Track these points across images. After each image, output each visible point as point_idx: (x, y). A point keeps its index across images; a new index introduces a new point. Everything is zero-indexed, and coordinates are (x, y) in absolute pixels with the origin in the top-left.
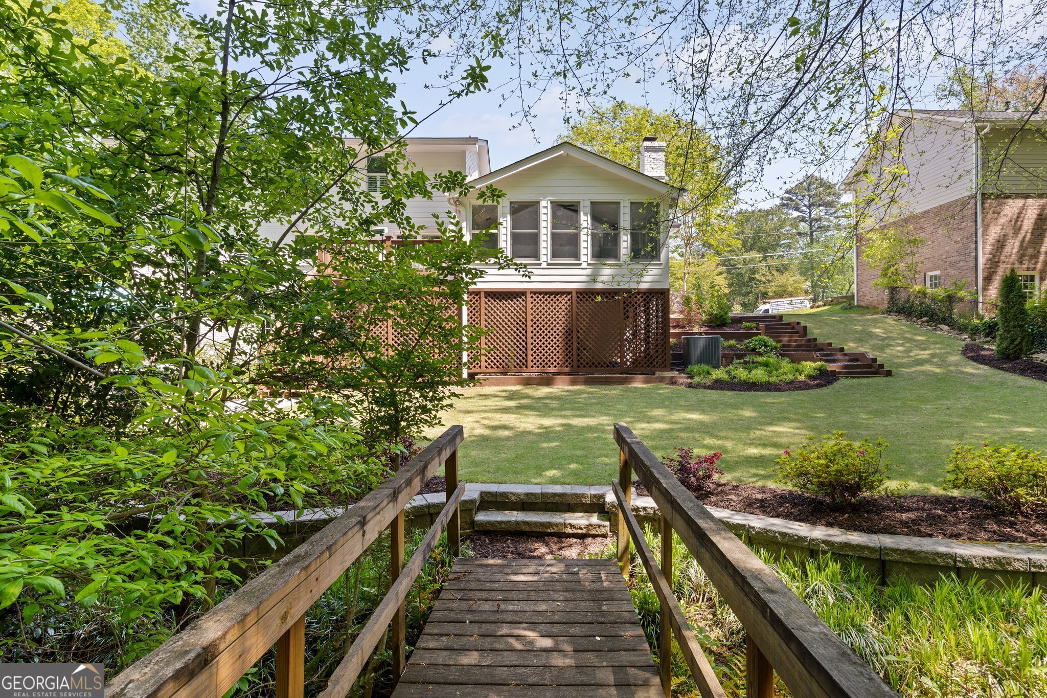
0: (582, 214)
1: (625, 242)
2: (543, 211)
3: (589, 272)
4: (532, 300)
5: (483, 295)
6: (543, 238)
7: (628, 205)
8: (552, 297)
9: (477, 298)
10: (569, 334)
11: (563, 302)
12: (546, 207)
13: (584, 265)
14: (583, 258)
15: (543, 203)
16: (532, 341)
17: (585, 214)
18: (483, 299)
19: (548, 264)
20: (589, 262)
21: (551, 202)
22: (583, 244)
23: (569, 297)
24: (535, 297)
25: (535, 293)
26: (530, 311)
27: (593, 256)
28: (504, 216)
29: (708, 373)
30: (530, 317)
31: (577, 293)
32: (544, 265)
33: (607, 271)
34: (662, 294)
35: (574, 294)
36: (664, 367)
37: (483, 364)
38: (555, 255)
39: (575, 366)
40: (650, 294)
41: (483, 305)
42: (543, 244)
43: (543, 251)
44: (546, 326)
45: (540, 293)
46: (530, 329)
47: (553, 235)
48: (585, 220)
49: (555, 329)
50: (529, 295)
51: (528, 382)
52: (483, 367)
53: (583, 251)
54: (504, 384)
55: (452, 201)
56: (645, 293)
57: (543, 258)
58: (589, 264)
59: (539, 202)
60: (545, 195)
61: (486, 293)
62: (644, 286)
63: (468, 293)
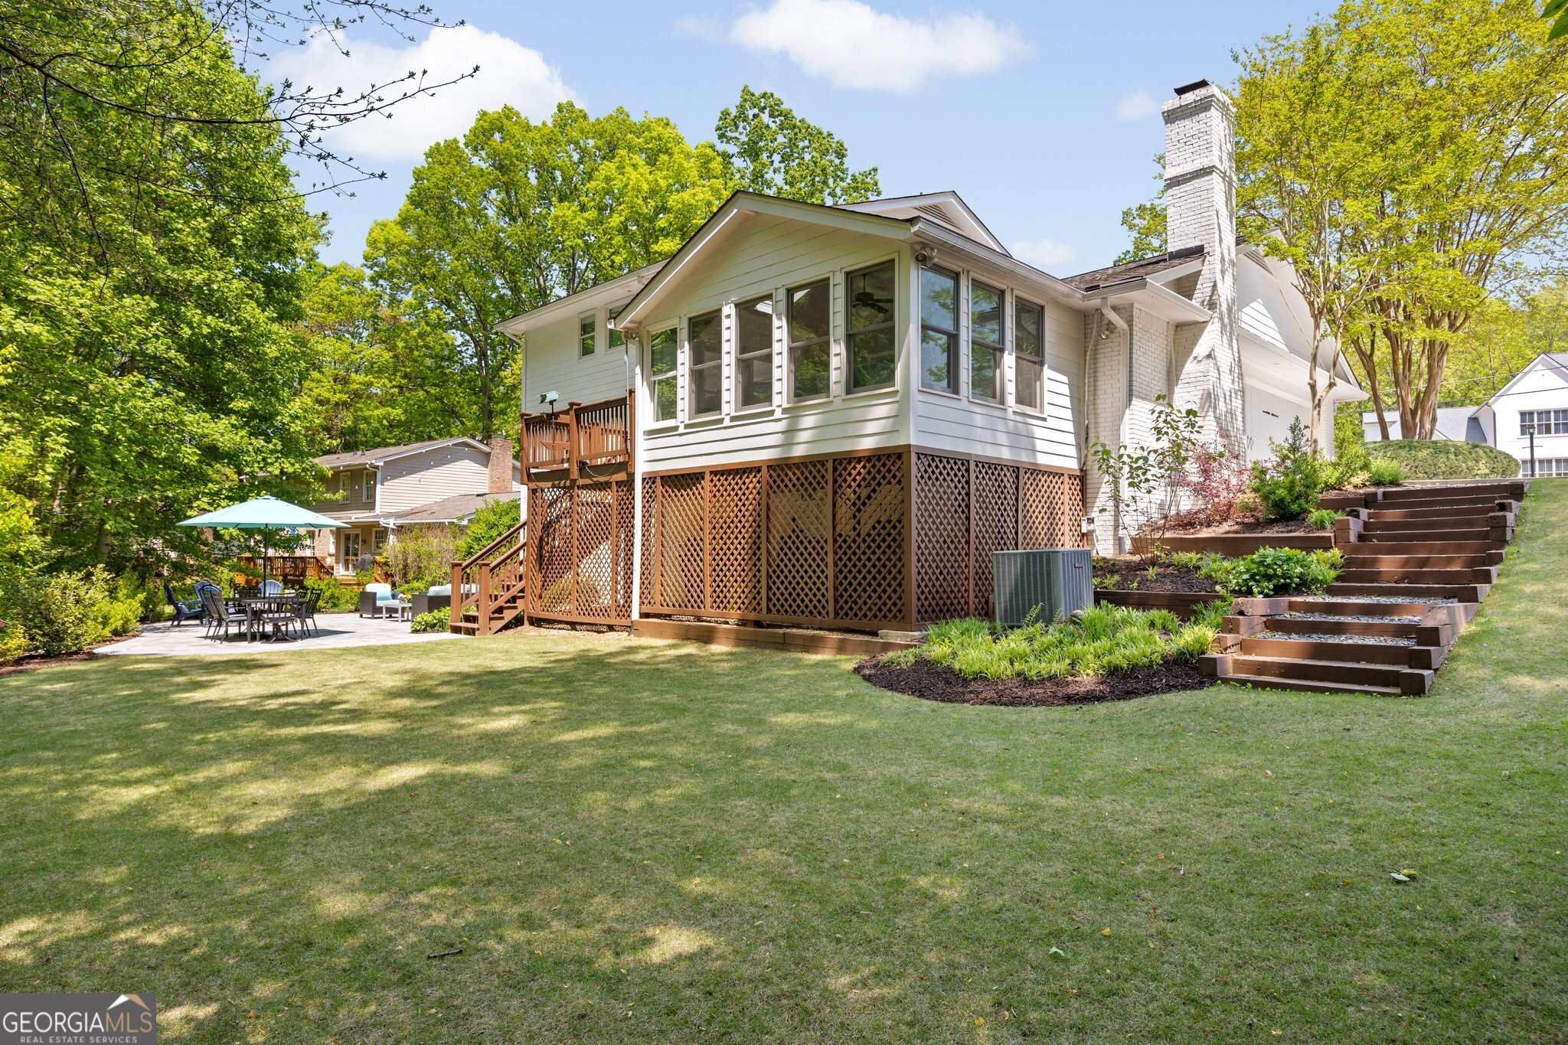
1: (836, 357)
2: (726, 323)
3: (783, 425)
4: (712, 485)
5: (659, 482)
6: (725, 372)
7: (842, 279)
8: (737, 479)
9: (653, 487)
10: (758, 546)
11: (751, 486)
12: (730, 316)
13: (778, 414)
14: (777, 400)
15: (726, 310)
16: (710, 559)
18: (660, 489)
19: (732, 419)
20: (785, 405)
21: (737, 306)
22: (777, 374)
23: (758, 476)
24: (715, 480)
25: (715, 474)
26: (708, 507)
27: (791, 394)
28: (683, 345)
30: (708, 518)
31: (769, 467)
32: (727, 421)
33: (809, 420)
34: (901, 456)
35: (764, 470)
37: (659, 598)
38: (742, 400)
40: (878, 459)
41: (660, 499)
42: (725, 384)
43: (725, 396)
44: (728, 532)
45: (722, 473)
46: (708, 539)
47: (739, 363)
48: (779, 328)
49: (740, 538)
50: (708, 478)
52: (658, 605)
53: (777, 387)
56: (868, 459)
57: (726, 408)
58: (784, 411)
59: (720, 310)
60: (728, 294)
61: (662, 478)
62: (867, 444)
63: (644, 479)
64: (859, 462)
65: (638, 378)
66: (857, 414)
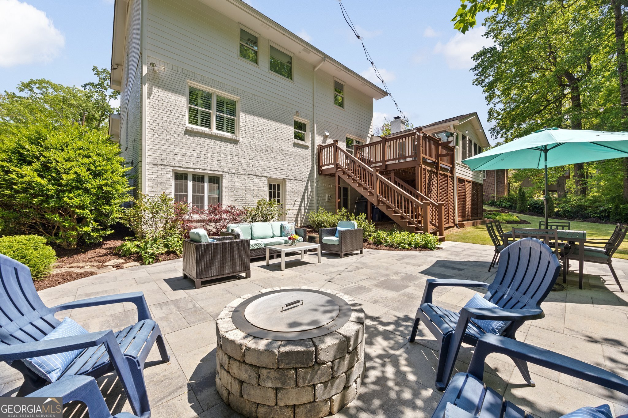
15: (467, 138)
17: (473, 147)
28: (461, 140)
48: (473, 150)
50: (465, 182)
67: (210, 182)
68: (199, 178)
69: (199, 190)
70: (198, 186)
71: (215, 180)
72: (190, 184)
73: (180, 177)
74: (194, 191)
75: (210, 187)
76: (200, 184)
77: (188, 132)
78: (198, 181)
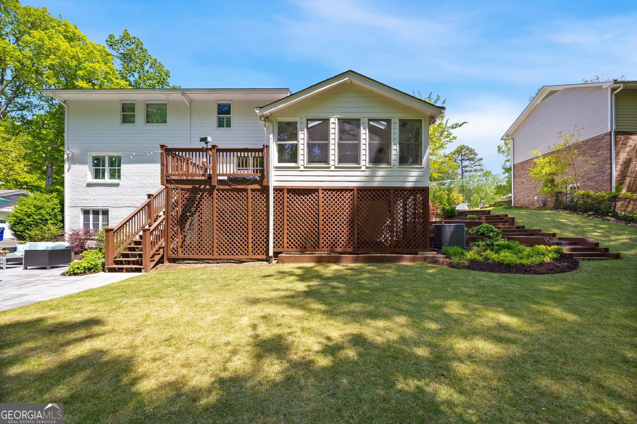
0: (362, 128)
1: (395, 151)
2: (332, 126)
3: (367, 173)
4: (323, 195)
5: (285, 191)
6: (332, 147)
7: (398, 121)
8: (338, 193)
9: (281, 193)
10: (352, 222)
11: (347, 197)
12: (334, 123)
13: (363, 168)
14: (363, 163)
15: (332, 120)
16: (323, 227)
17: (365, 129)
18: (286, 195)
19: (336, 167)
20: (367, 166)
21: (338, 120)
22: (363, 152)
23: (352, 193)
24: (325, 193)
25: (325, 190)
26: (321, 204)
27: (370, 162)
28: (302, 130)
29: (462, 254)
30: (321, 209)
31: (358, 190)
32: (333, 168)
33: (381, 173)
34: (423, 191)
35: (355, 191)
36: (425, 249)
37: (286, 245)
38: (341, 161)
39: (356, 247)
40: (414, 191)
41: (286, 199)
42: (332, 152)
43: (332, 157)
44: (334, 216)
45: (329, 190)
46: (321, 218)
47: (339, 145)
48: (364, 134)
49: (340, 218)
50: (321, 192)
51: (320, 260)
52: (285, 248)
53: (363, 157)
54: (301, 262)
55: (263, 119)
56: (410, 190)
57: (332, 163)
58: (367, 168)
59: (329, 120)
60: (333, 114)
61: (288, 189)
62: (409, 185)
63: (274, 189)
64: (405, 191)
65: (271, 141)
66: (405, 173)
67: (103, 214)
68: (96, 213)
69: (96, 220)
70: (96, 217)
71: (106, 213)
72: (91, 216)
73: (86, 212)
74: (94, 221)
75: (103, 217)
76: (97, 216)
77: (89, 185)
78: (96, 214)
